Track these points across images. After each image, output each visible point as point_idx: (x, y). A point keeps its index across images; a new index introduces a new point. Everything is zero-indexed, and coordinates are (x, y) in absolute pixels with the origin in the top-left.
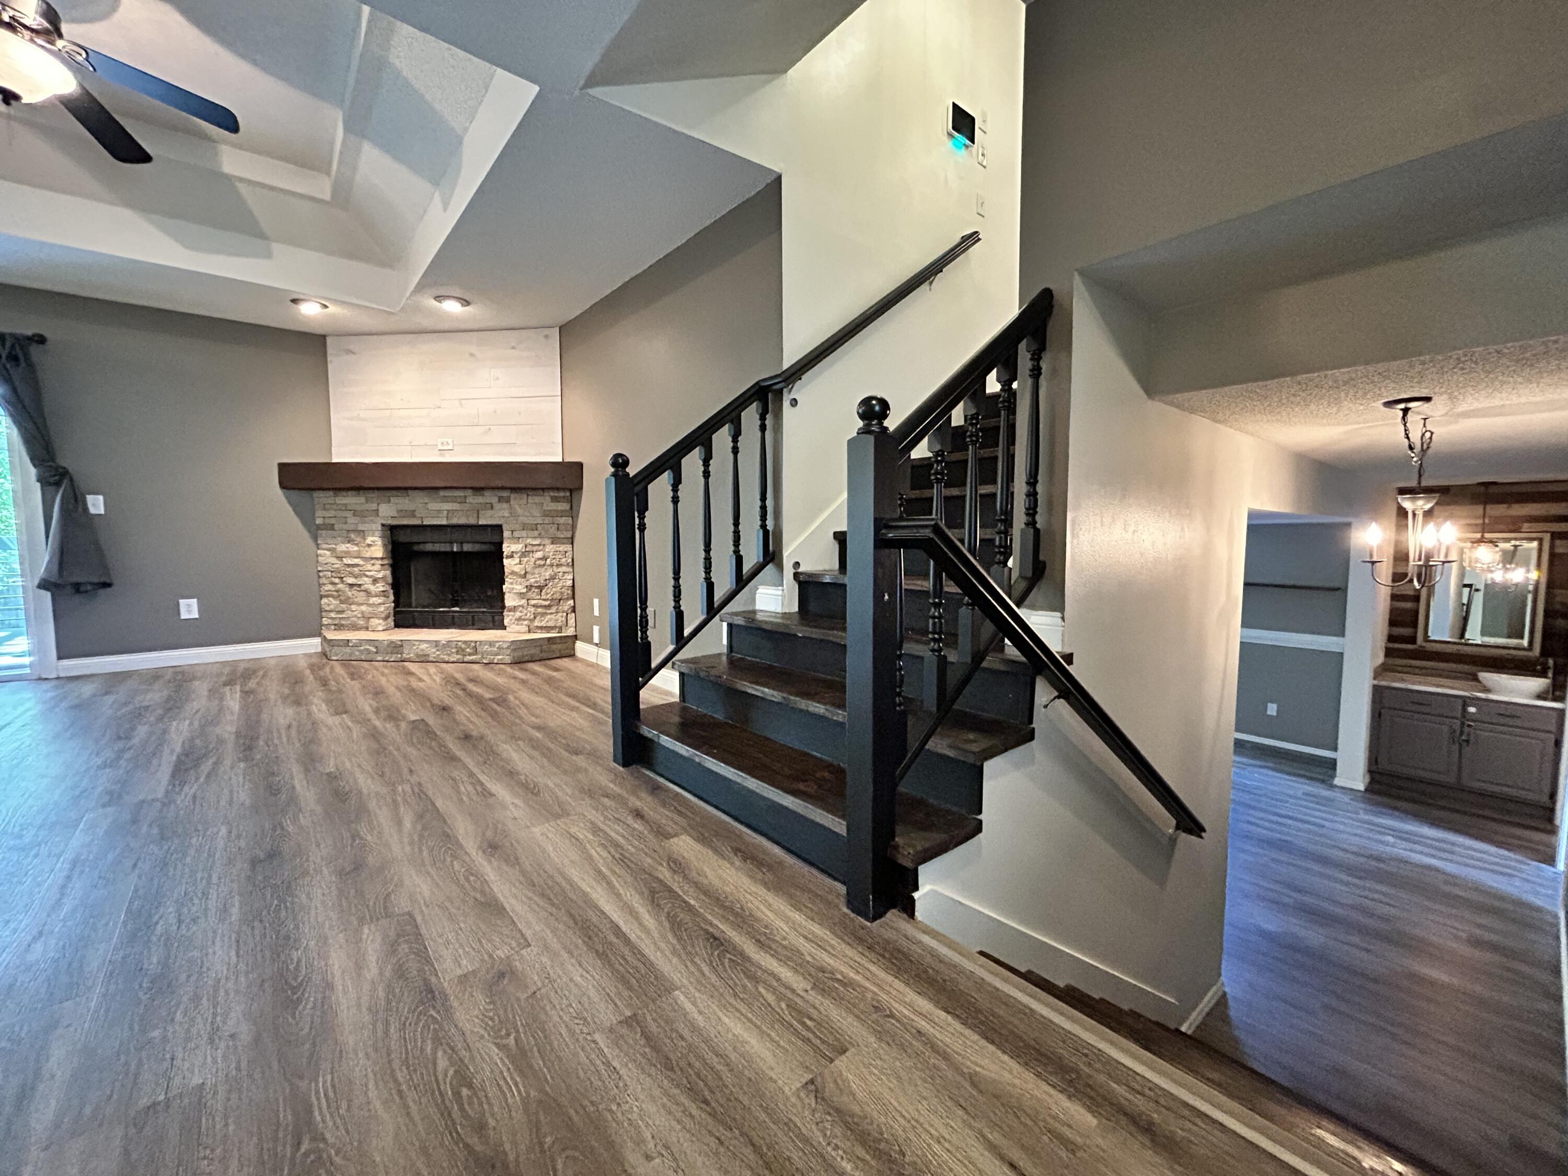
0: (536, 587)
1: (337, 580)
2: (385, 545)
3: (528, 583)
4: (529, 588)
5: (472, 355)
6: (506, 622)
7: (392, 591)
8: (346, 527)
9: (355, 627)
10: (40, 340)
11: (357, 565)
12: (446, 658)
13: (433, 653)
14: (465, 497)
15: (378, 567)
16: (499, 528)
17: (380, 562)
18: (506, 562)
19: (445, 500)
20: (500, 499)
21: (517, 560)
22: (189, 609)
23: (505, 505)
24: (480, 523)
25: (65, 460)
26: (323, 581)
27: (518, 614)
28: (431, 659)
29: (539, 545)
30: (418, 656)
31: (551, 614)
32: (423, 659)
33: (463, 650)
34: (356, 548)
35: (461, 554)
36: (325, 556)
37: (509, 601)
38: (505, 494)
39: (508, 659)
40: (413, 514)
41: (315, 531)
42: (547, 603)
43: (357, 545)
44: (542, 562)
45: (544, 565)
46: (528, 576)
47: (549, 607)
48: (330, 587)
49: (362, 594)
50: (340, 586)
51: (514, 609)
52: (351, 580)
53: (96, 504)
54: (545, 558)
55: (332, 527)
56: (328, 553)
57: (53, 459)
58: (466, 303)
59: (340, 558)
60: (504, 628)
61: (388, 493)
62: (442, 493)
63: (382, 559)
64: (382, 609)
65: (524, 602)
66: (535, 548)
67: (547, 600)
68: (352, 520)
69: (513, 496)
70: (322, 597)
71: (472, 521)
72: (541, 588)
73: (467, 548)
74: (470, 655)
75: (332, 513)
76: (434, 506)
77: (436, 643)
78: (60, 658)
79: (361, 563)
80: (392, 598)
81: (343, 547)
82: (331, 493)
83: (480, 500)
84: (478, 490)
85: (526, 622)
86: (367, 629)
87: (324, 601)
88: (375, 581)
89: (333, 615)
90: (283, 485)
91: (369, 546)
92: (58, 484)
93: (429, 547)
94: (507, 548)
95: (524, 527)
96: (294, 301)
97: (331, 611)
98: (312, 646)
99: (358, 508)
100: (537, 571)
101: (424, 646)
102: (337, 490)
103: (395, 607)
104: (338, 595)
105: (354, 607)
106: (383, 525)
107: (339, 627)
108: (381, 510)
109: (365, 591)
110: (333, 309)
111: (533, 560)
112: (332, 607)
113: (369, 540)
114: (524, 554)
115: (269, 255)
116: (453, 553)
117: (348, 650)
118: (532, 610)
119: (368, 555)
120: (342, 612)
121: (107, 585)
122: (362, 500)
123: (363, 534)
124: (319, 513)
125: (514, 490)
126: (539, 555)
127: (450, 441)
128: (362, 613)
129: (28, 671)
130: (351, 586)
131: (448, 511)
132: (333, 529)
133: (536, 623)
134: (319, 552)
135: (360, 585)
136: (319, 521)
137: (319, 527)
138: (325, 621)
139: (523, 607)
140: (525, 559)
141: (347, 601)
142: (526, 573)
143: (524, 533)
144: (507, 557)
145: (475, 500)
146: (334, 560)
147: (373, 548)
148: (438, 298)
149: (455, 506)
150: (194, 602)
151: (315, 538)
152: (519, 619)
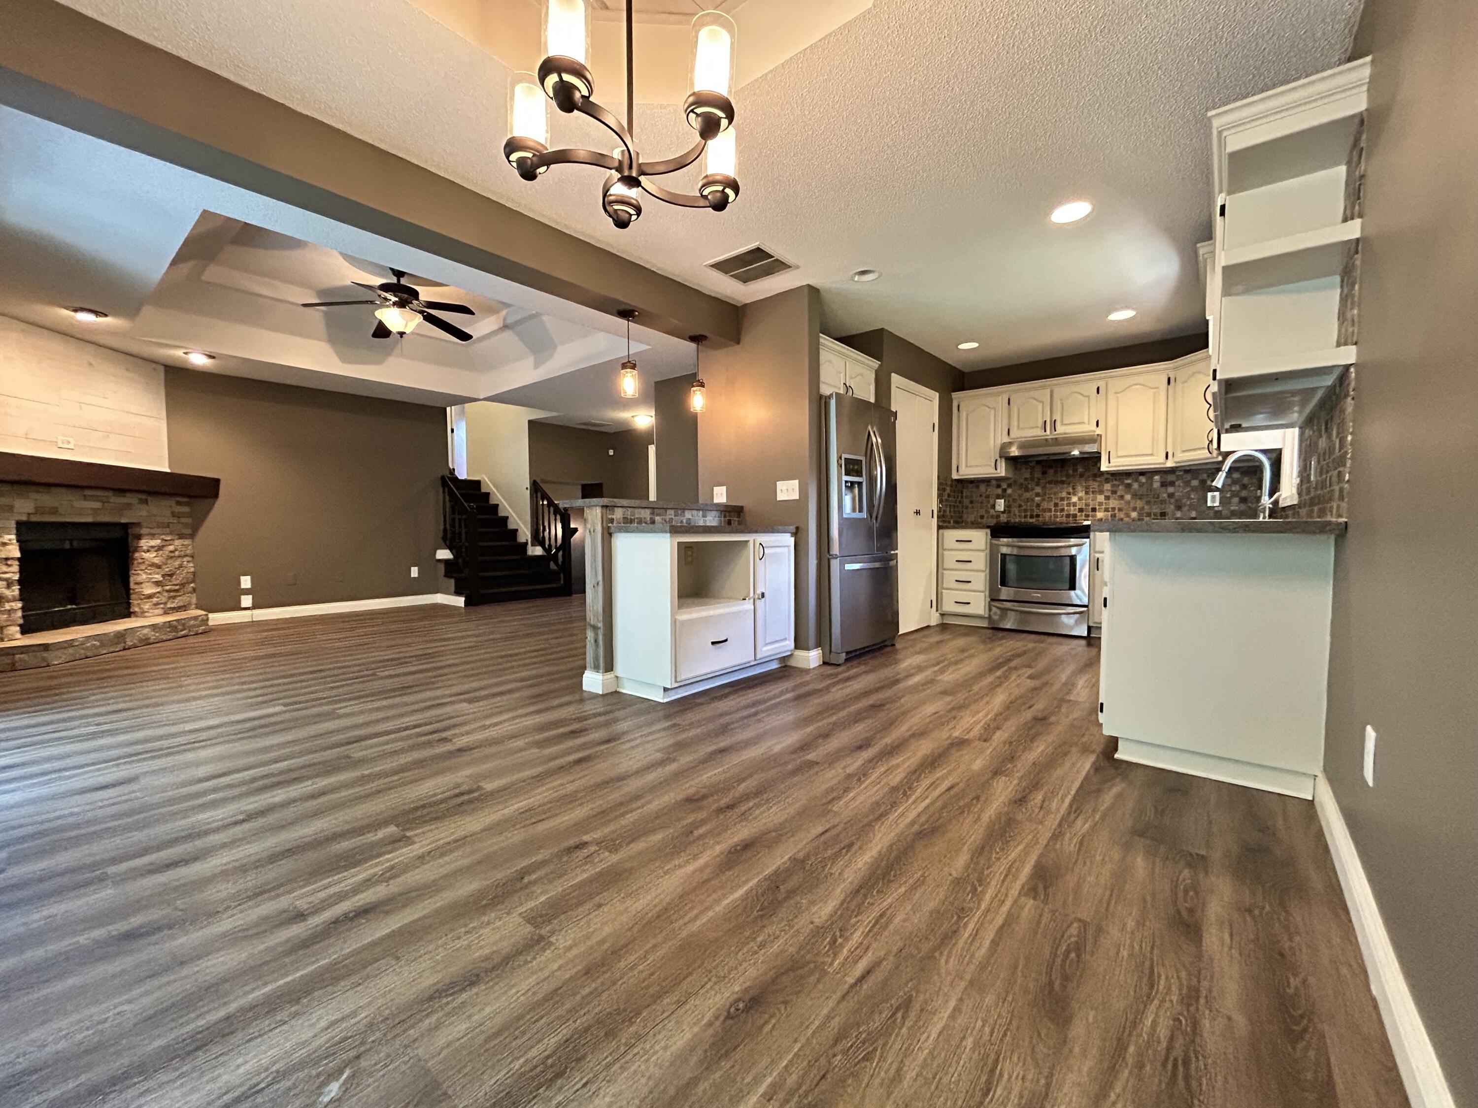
0: (169, 575)
2: (19, 544)
3: (164, 572)
4: (164, 576)
6: (136, 609)
14: (108, 497)
16: (136, 526)
18: (145, 555)
20: (140, 501)
21: (151, 554)
23: (144, 507)
24: (121, 521)
31: (180, 596)
37: (148, 590)
42: (177, 587)
44: (172, 555)
45: (174, 557)
46: (163, 566)
60: (135, 615)
61: (24, 487)
63: (16, 559)
65: (159, 589)
66: (168, 543)
67: (177, 584)
71: (115, 519)
72: (172, 575)
76: (79, 503)
83: (123, 500)
84: (119, 491)
86: (2, 639)
91: (7, 545)
100: (169, 562)
106: (18, 522)
108: (17, 506)
111: (166, 553)
113: (7, 538)
114: (160, 548)
118: (166, 594)
119: (2, 555)
126: (171, 548)
127: (71, 440)
133: (169, 605)
139: (159, 593)
140: (161, 553)
143: (159, 531)
144: (141, 551)
147: (10, 547)
149: (98, 505)
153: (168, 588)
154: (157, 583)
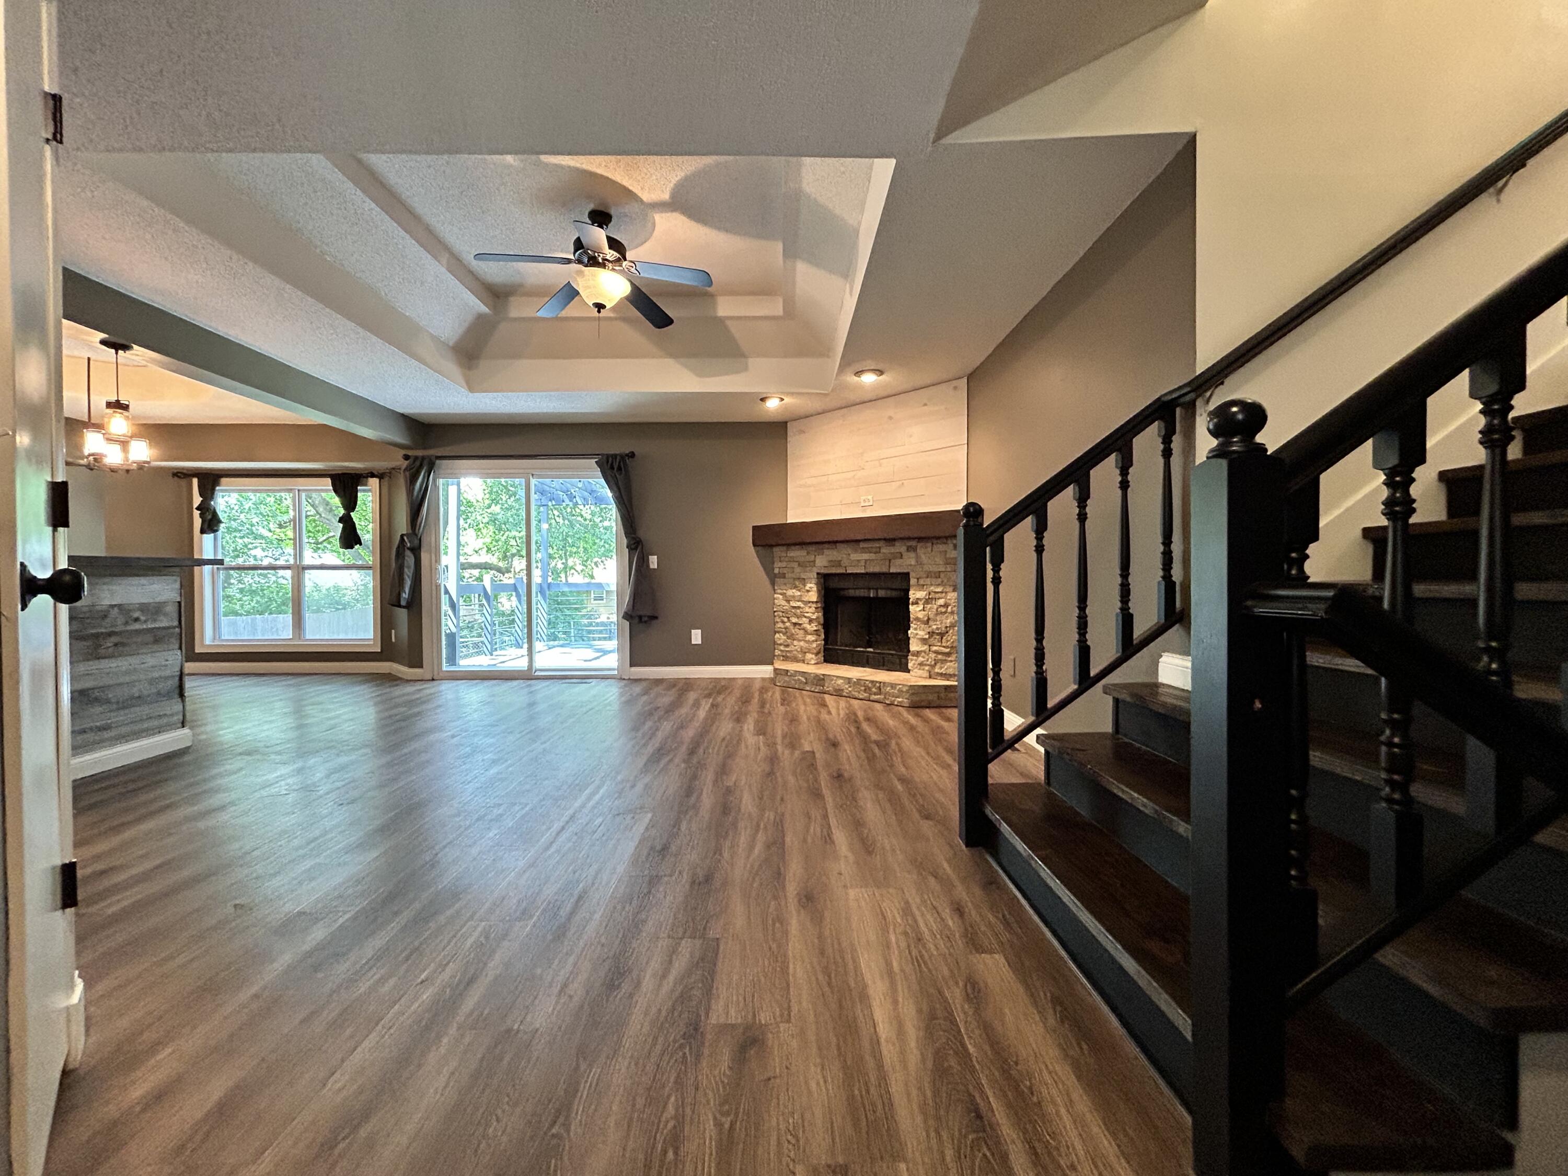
0: (938, 634)
1: (786, 620)
2: (819, 591)
3: (930, 630)
4: (931, 634)
5: (890, 418)
6: (910, 665)
7: (822, 631)
8: (793, 575)
9: (796, 660)
10: (632, 455)
11: (799, 607)
12: (856, 694)
13: (847, 689)
14: (880, 548)
15: (813, 610)
16: (906, 576)
17: (814, 605)
18: (911, 607)
19: (864, 550)
20: (909, 549)
21: (921, 607)
22: (696, 637)
23: (912, 555)
24: (891, 571)
25: (641, 534)
26: (777, 619)
27: (921, 659)
28: (845, 694)
29: (942, 592)
30: (836, 690)
31: (951, 661)
32: (838, 693)
33: (870, 689)
34: (799, 593)
35: (876, 599)
36: (779, 600)
37: (914, 646)
38: (913, 543)
39: (906, 702)
40: (838, 564)
41: (773, 578)
42: (948, 650)
43: (799, 591)
44: (943, 610)
45: (945, 612)
46: (931, 623)
47: (948, 654)
48: (780, 625)
49: (802, 632)
50: (788, 624)
51: (918, 654)
52: (794, 620)
53: (653, 561)
54: (946, 605)
55: (783, 576)
56: (781, 597)
57: (635, 533)
58: (880, 372)
59: (788, 601)
60: (909, 671)
61: (821, 546)
62: (862, 545)
63: (817, 602)
64: (814, 645)
65: (926, 647)
66: (937, 596)
67: (947, 647)
68: (798, 570)
69: (919, 545)
70: (775, 632)
71: (885, 570)
72: (942, 635)
73: (882, 593)
74: (875, 694)
75: (784, 564)
76: (855, 556)
77: (849, 680)
78: (631, 665)
79: (802, 606)
80: (823, 636)
81: (790, 592)
82: (785, 548)
83: (892, 550)
84: (890, 541)
85: (927, 668)
86: (803, 661)
87: (777, 635)
88: (811, 621)
89: (782, 648)
90: (755, 545)
91: (808, 591)
92: (636, 549)
93: (852, 593)
94: (914, 594)
95: (929, 575)
96: (763, 400)
97: (781, 645)
98: (766, 672)
99: (802, 559)
100: (938, 618)
101: (840, 682)
102: (789, 545)
103: (825, 644)
104: (786, 632)
105: (795, 643)
106: (818, 574)
107: (786, 658)
108: (817, 561)
109: (804, 629)
110: (787, 400)
111: (935, 607)
112: (781, 641)
113: (808, 586)
114: (928, 601)
115: (746, 369)
116: (869, 598)
117: (787, 678)
118: (933, 655)
119: (806, 599)
120: (787, 646)
121: (655, 618)
122: (804, 553)
123: (804, 581)
124: (777, 565)
125: (920, 539)
126: (941, 602)
127: (870, 497)
128: (801, 648)
129: (616, 672)
130: (795, 624)
131: (866, 561)
132: (784, 577)
133: (937, 670)
134: (776, 596)
135: (800, 624)
136: (776, 571)
137: (775, 576)
138: (777, 652)
139: (925, 652)
140: (929, 606)
141: (792, 637)
142: (929, 619)
143: (928, 581)
144: (913, 604)
145: (887, 550)
146: (784, 603)
147: (810, 593)
148: (858, 373)
149: (872, 556)
150: (700, 631)
151: (773, 584)
152: (921, 664)
153: (934, 648)
154: (924, 641)
